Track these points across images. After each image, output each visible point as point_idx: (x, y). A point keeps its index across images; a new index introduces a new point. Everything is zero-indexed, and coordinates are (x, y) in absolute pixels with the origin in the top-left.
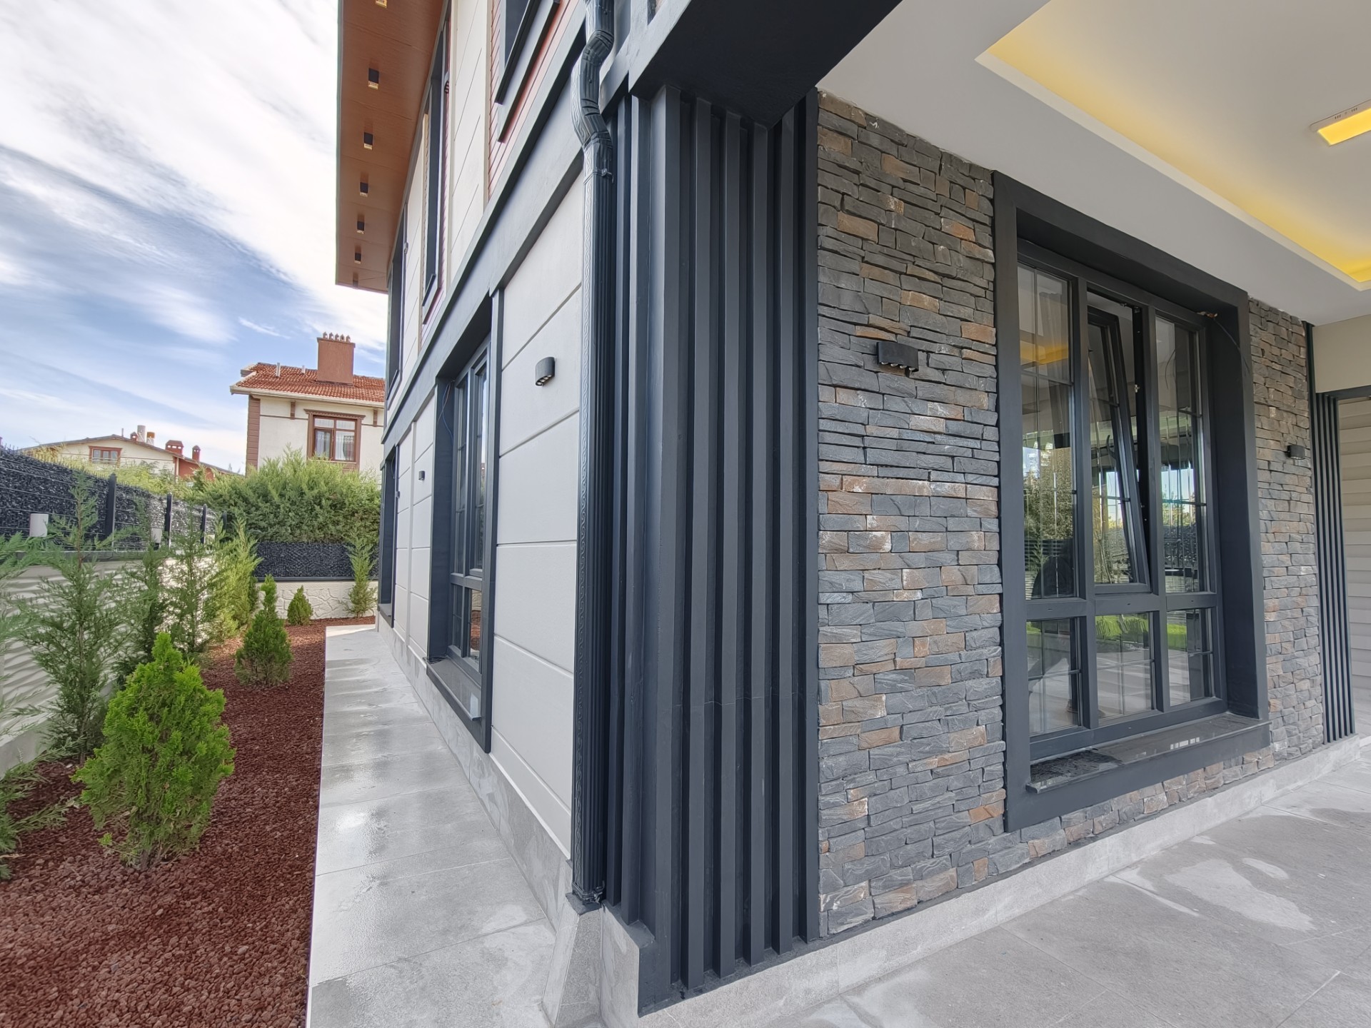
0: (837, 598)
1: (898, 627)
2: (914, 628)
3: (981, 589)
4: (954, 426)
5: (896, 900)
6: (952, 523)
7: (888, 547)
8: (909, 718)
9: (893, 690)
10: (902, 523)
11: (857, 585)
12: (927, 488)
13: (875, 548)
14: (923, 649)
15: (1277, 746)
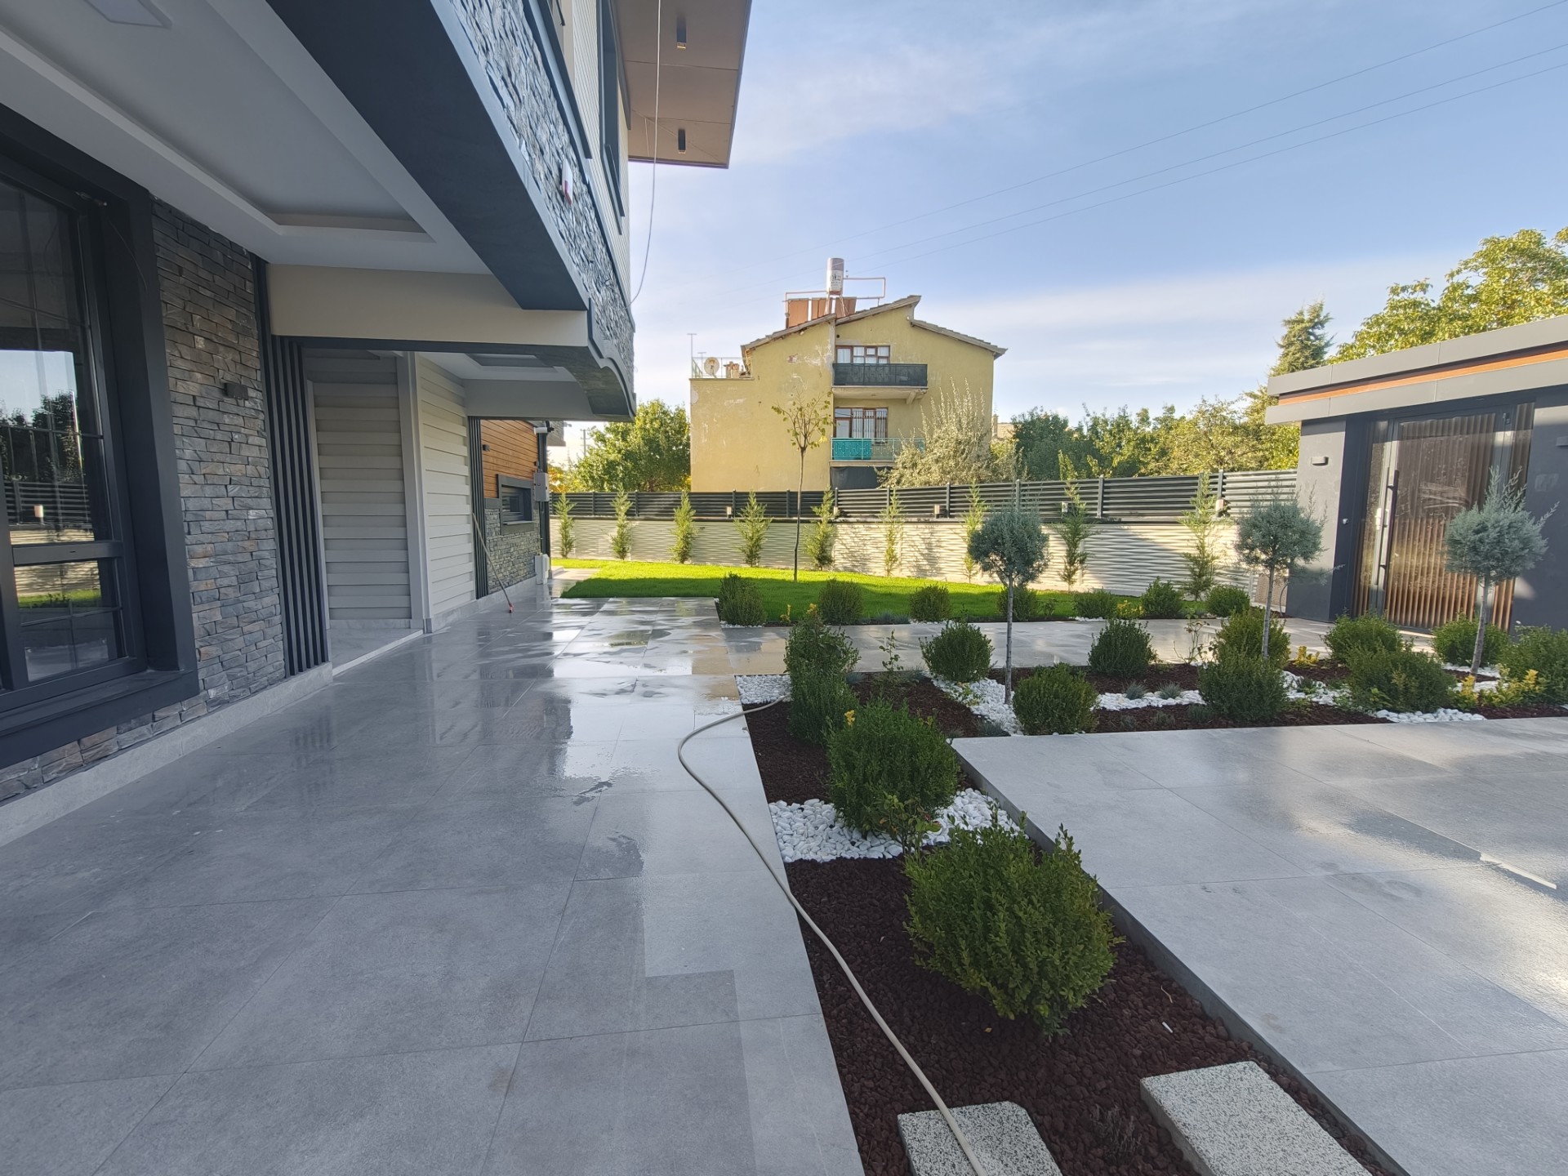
15: (212, 693)
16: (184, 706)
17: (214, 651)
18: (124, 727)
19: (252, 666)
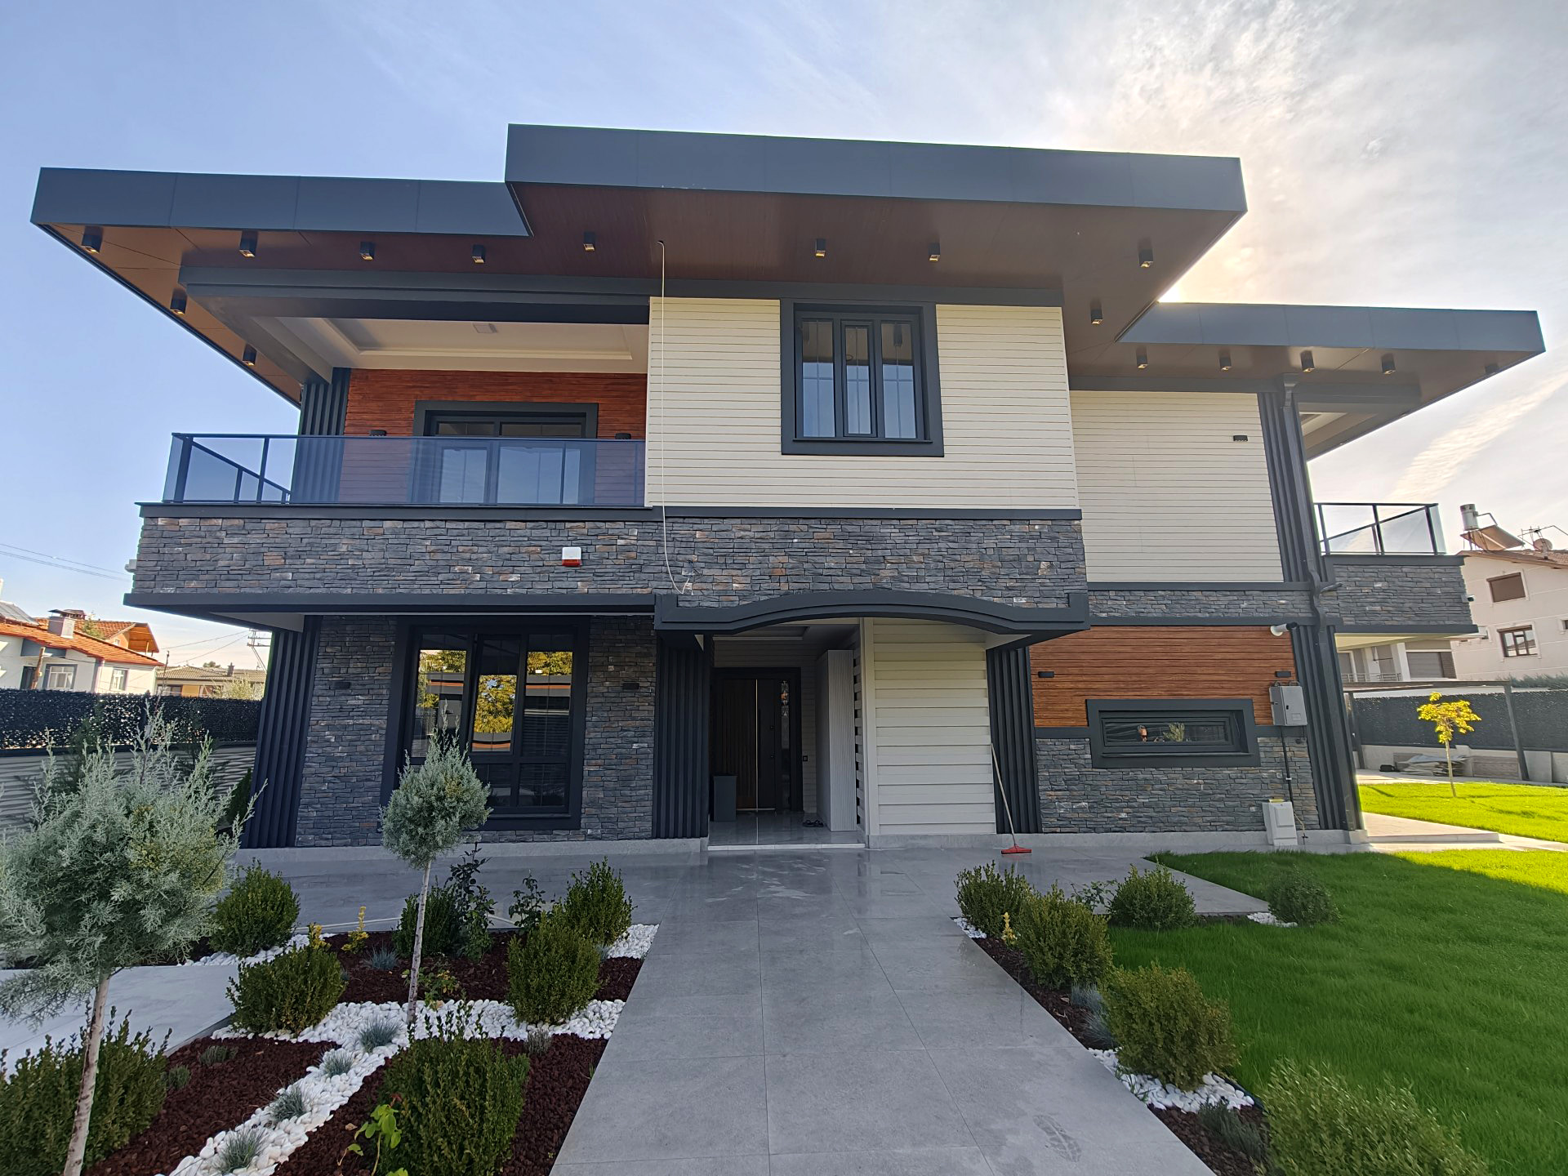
0: (311, 755)
1: (334, 764)
2: (340, 764)
3: (375, 753)
4: (366, 702)
5: (323, 843)
6: (362, 732)
7: (333, 740)
8: (335, 791)
9: (329, 782)
10: (340, 733)
11: (320, 751)
12: (351, 722)
13: (328, 741)
14: (342, 771)
15: (589, 831)
16: (571, 833)
17: (593, 811)
18: (536, 832)
19: (621, 825)
